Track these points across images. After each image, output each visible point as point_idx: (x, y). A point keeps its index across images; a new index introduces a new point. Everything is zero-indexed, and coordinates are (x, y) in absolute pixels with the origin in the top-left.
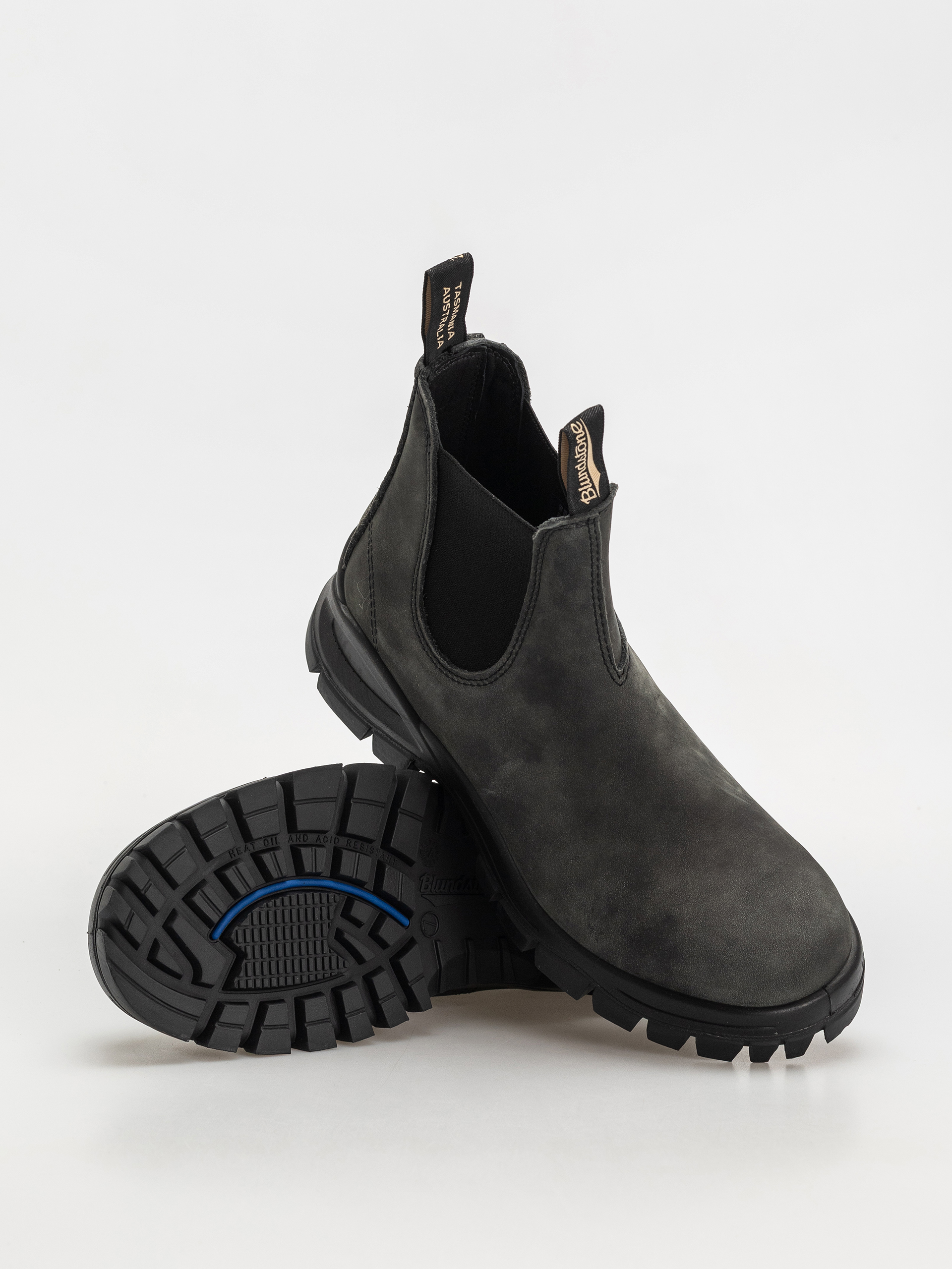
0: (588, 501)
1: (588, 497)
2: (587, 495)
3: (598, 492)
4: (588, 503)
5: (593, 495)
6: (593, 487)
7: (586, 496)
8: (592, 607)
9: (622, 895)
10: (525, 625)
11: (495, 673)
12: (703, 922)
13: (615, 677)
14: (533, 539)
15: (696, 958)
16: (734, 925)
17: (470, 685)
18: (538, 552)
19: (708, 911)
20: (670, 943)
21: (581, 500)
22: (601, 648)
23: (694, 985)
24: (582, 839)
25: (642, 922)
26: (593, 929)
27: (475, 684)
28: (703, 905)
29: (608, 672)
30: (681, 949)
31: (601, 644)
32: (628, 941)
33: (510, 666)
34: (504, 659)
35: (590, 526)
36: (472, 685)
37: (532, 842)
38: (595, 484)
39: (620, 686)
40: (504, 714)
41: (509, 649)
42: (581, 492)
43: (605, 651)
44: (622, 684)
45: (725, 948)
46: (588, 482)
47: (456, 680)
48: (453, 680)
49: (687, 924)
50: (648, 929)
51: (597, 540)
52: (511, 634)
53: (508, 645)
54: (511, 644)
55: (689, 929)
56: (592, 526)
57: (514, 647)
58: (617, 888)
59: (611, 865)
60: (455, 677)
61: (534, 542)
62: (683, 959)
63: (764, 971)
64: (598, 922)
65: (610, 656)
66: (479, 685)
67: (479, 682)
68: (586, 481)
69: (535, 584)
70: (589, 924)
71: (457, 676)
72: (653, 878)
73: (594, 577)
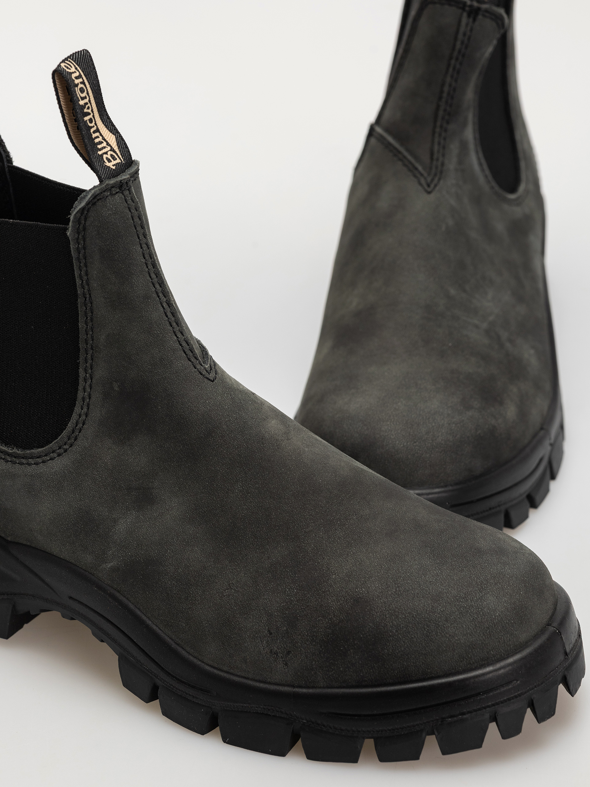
0: (113, 165)
1: (111, 161)
2: (109, 159)
3: (119, 154)
4: (114, 168)
5: (116, 159)
6: (112, 150)
7: (109, 161)
8: (155, 295)
9: (297, 601)
10: (89, 356)
11: (73, 432)
12: (396, 590)
13: (204, 372)
14: (68, 234)
15: (405, 629)
16: (431, 582)
17: (50, 460)
18: (78, 250)
19: (397, 579)
20: (370, 625)
21: (106, 164)
22: (179, 342)
23: (413, 663)
24: (230, 562)
25: (330, 618)
26: (276, 653)
27: (55, 455)
28: (389, 576)
29: (195, 368)
30: (384, 627)
31: (177, 337)
32: (321, 647)
33: (87, 415)
34: (77, 409)
35: (124, 192)
36: (52, 459)
37: (175, 594)
38: (113, 147)
39: (213, 381)
40: (97, 471)
41: (80, 394)
42: (102, 155)
43: (184, 344)
44: (214, 380)
45: (432, 606)
46: (104, 144)
47: (33, 462)
48: (29, 464)
49: (381, 599)
50: (339, 623)
51: (137, 211)
52: (77, 376)
53: (77, 390)
54: (80, 388)
55: (385, 602)
56: (127, 193)
57: (84, 389)
58: (288, 596)
59: (272, 576)
60: (30, 460)
61: (70, 238)
62: (391, 636)
63: (484, 616)
64: (280, 642)
65: (192, 350)
66: (59, 455)
67: (58, 451)
68: (103, 144)
69: (86, 298)
70: (271, 650)
71: (32, 458)
72: (323, 570)
73: (147, 258)
